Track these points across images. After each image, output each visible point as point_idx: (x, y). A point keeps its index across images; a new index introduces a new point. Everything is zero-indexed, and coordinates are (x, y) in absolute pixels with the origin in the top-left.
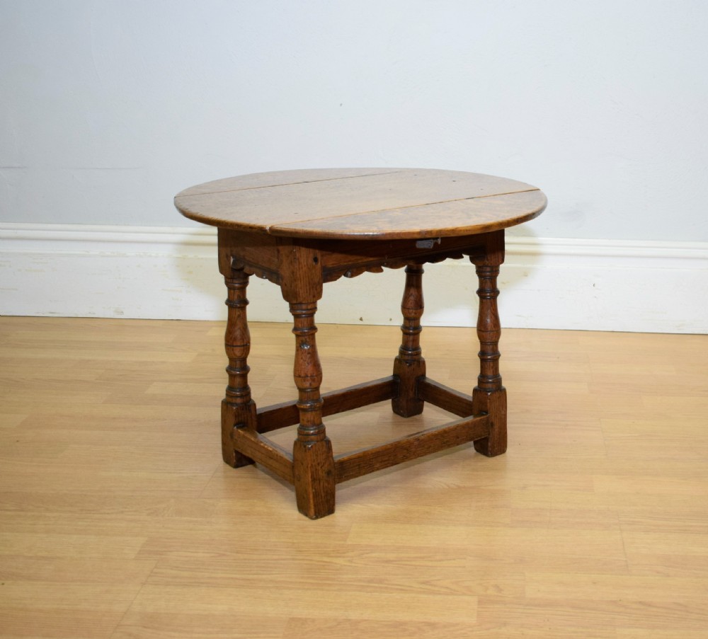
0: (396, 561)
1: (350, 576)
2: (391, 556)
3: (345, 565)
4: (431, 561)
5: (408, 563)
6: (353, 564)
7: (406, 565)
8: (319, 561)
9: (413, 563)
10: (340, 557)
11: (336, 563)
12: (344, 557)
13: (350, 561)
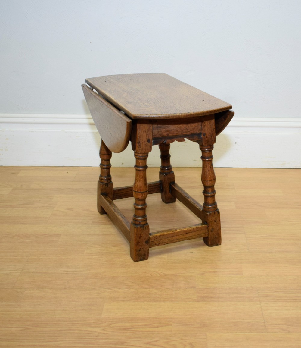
0: (131, 328)
1: (104, 341)
2: (128, 325)
3: (101, 333)
4: (152, 328)
5: (138, 329)
6: (106, 332)
7: (137, 331)
8: (85, 331)
9: (141, 329)
10: (98, 327)
11: (95, 332)
12: (100, 327)
13: (104, 330)
